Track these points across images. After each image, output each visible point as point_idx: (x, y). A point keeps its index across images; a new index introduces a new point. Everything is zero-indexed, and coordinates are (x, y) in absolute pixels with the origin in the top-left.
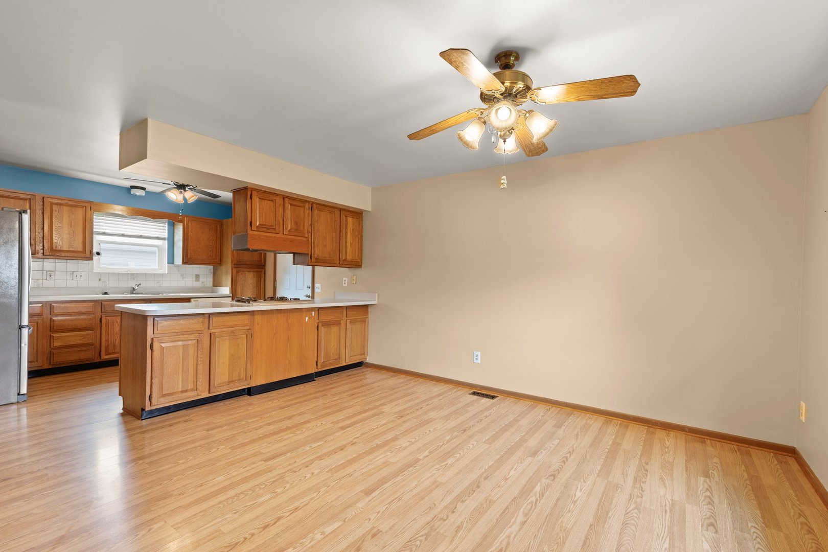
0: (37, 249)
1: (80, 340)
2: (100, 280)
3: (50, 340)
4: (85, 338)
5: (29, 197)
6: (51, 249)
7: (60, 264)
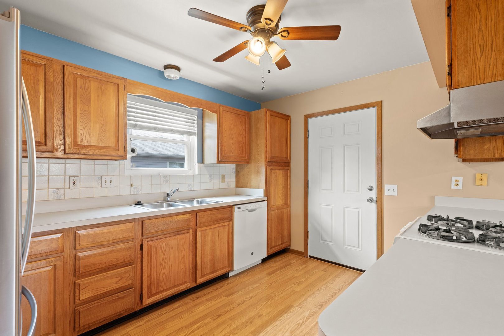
0: (55, 144)
1: (116, 283)
2: (132, 185)
3: (75, 291)
4: (122, 278)
5: (43, 62)
6: (75, 143)
7: (86, 166)
